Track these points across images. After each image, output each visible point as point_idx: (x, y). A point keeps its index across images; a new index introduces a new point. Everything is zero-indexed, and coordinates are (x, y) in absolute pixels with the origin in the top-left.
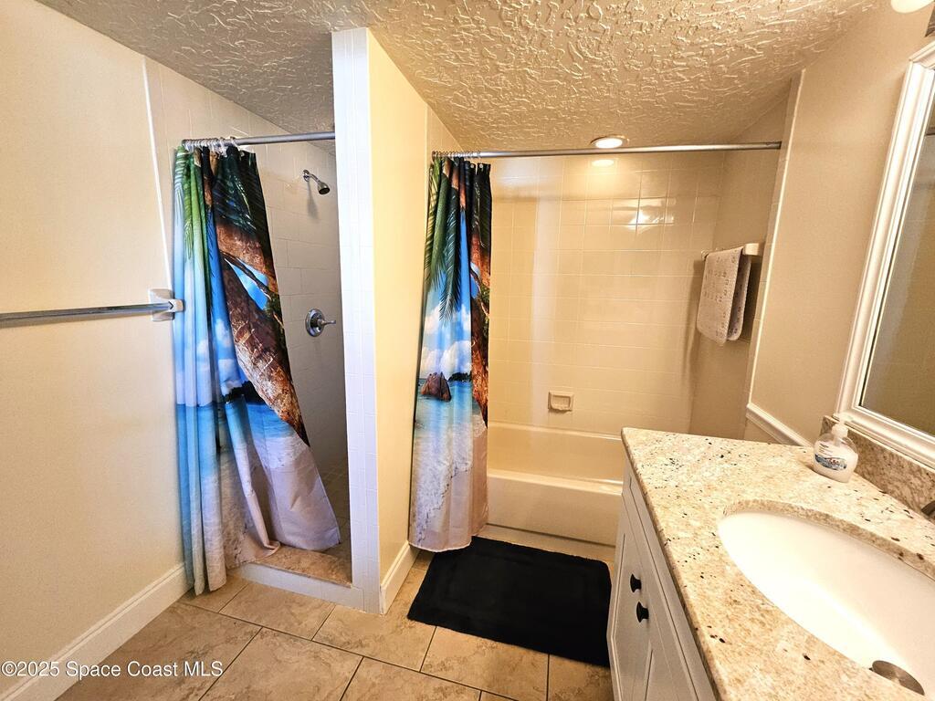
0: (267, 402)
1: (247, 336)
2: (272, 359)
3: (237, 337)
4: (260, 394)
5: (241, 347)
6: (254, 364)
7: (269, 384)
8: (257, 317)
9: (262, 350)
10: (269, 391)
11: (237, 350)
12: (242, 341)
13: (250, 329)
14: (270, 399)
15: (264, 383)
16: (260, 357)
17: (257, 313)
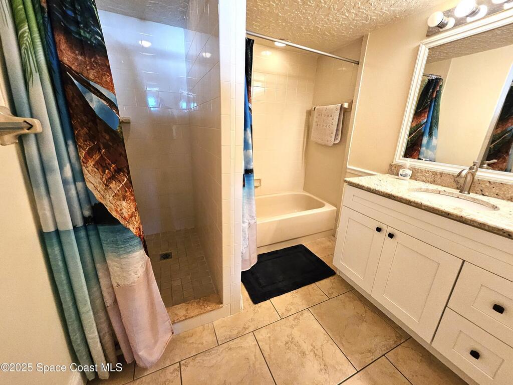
0: (122, 222)
1: (97, 157)
2: (126, 179)
3: (85, 157)
4: (114, 214)
5: (90, 168)
6: (106, 185)
7: (124, 203)
8: (107, 137)
9: (115, 171)
10: (124, 211)
11: (85, 171)
12: (91, 163)
13: (99, 150)
14: (125, 218)
15: (118, 203)
16: (112, 178)
17: (108, 134)
